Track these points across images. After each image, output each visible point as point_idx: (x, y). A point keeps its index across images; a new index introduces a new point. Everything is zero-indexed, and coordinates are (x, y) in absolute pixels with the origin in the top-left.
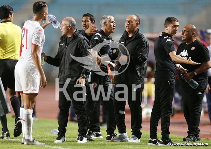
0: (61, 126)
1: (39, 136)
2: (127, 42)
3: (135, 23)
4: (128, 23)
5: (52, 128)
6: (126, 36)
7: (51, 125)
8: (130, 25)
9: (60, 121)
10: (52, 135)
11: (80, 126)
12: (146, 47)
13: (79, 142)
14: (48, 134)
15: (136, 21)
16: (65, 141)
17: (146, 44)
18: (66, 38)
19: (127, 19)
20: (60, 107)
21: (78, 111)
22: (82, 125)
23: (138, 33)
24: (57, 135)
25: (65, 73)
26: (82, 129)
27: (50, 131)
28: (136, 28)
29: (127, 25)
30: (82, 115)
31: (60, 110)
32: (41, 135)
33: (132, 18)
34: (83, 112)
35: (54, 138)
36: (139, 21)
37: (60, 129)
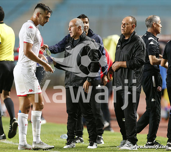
0: (69, 131)
1: (48, 141)
2: (123, 45)
3: (131, 26)
4: (124, 26)
5: (61, 133)
6: (122, 39)
7: (61, 130)
8: (126, 28)
9: (69, 126)
10: (61, 140)
11: (89, 132)
12: (143, 49)
13: (89, 147)
14: (57, 139)
15: (132, 23)
16: (75, 146)
17: (142, 47)
18: (72, 40)
19: (123, 22)
20: (68, 111)
21: (86, 116)
22: (92, 130)
23: (134, 36)
24: (66, 140)
25: (72, 76)
26: (92, 134)
27: (60, 136)
28: (133, 31)
29: (122, 28)
30: (91, 120)
31: (68, 115)
32: (50, 140)
33: (128, 20)
34: (91, 116)
35: (63, 143)
36: (136, 23)
37: (69, 134)
